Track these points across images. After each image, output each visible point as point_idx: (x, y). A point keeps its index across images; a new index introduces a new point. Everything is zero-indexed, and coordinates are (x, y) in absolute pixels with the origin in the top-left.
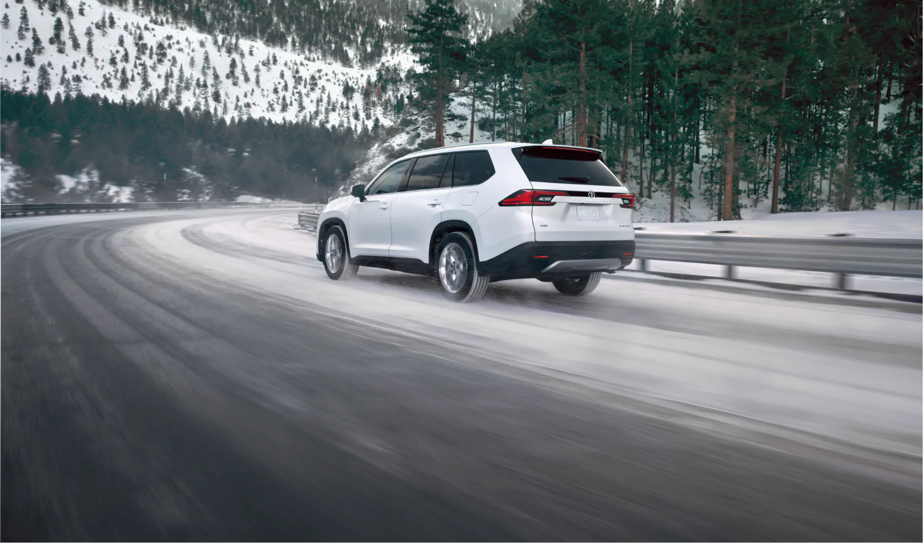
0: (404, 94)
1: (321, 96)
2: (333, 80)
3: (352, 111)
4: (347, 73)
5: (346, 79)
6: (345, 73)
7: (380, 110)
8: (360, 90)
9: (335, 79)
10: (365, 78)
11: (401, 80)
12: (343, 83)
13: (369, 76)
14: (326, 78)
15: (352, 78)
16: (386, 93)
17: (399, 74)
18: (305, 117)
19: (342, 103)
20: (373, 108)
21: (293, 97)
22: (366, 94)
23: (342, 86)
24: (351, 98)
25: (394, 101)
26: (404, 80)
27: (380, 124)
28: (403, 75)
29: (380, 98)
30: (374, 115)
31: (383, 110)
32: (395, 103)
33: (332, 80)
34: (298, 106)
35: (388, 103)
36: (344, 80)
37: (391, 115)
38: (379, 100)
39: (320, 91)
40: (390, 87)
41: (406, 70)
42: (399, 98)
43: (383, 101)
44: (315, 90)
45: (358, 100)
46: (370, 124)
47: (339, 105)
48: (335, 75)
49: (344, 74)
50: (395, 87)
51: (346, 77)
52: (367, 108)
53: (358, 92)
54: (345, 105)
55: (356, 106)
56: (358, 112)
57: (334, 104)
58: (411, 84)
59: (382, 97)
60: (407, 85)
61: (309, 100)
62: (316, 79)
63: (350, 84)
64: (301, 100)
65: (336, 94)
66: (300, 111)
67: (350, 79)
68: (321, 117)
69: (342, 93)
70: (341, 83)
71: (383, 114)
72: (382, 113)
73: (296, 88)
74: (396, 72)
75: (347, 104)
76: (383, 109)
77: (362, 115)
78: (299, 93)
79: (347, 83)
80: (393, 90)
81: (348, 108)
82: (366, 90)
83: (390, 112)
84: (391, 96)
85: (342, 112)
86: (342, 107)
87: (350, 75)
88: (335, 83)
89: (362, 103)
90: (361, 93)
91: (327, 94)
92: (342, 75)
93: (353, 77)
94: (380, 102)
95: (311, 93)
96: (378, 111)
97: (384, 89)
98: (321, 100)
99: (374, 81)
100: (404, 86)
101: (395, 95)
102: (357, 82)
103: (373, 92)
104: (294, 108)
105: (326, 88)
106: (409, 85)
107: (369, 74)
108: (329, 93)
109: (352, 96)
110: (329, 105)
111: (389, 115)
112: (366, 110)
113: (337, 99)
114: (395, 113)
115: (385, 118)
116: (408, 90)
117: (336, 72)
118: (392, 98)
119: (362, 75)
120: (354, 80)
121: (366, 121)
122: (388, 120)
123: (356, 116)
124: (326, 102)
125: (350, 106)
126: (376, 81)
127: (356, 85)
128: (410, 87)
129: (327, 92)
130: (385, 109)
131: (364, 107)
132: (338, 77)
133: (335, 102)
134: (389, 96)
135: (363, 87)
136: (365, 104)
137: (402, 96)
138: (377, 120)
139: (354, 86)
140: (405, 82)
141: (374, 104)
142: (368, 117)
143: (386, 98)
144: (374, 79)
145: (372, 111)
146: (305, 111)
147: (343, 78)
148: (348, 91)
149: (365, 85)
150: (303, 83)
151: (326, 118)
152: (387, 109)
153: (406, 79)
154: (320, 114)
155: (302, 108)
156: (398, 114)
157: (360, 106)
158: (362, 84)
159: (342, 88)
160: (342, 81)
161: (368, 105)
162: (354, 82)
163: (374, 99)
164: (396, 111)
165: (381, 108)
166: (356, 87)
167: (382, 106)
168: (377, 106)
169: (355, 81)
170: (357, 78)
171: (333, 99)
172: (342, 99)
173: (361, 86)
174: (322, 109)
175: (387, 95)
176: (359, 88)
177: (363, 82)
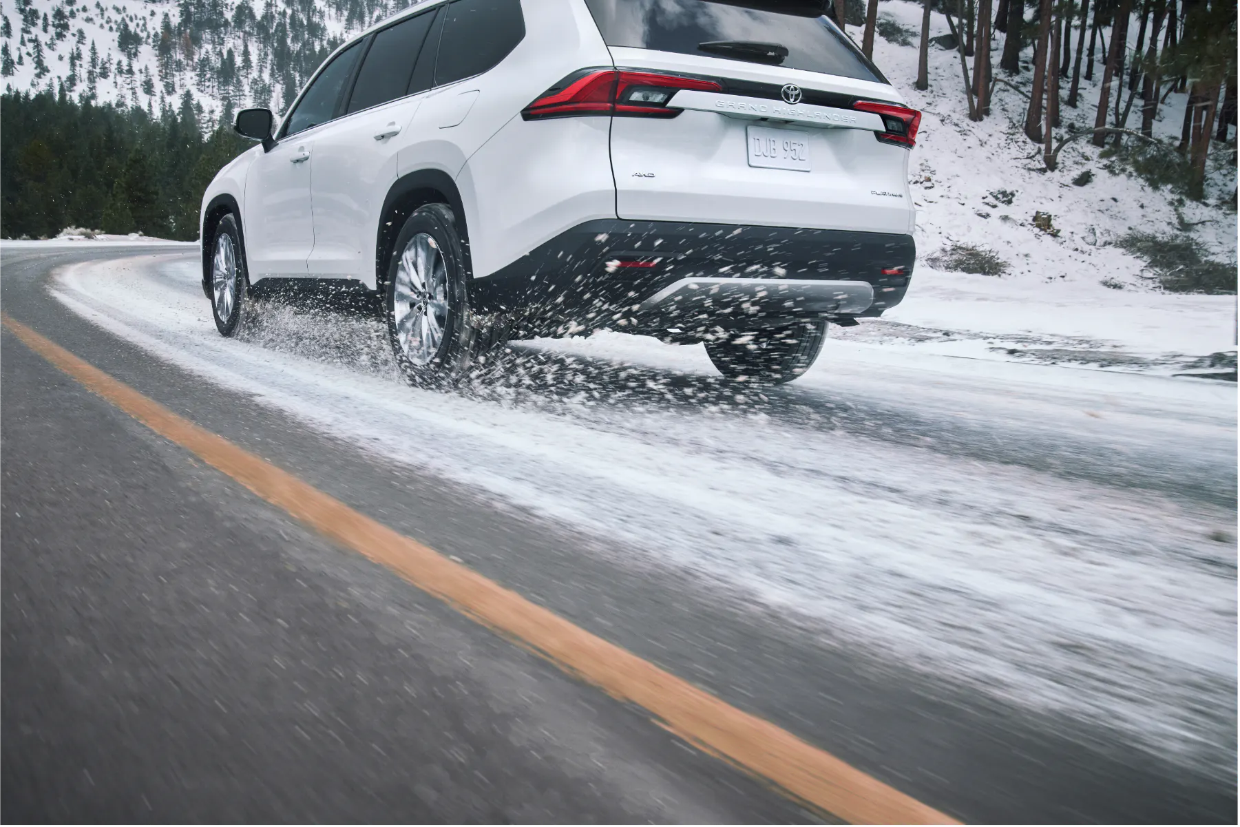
0: (233, 50)
1: (78, 49)
2: (98, 21)
3: (139, 78)
4: (124, 8)
5: (123, 20)
6: (121, 8)
7: (192, 78)
8: (150, 41)
9: (103, 18)
10: (159, 19)
11: (226, 23)
12: (119, 25)
13: (166, 15)
14: (84, 15)
15: (134, 17)
16: (200, 47)
17: (221, 13)
18: (51, 86)
19: (119, 63)
20: (177, 74)
21: (23, 48)
22: (164, 47)
23: (117, 31)
24: (135, 55)
25: (216, 62)
26: (233, 24)
27: (194, 102)
28: (229, 15)
29: (189, 56)
30: (181, 86)
31: (197, 78)
32: (219, 65)
33: (95, 19)
34: (34, 65)
35: (205, 66)
36: (119, 20)
37: (213, 87)
38: (188, 59)
39: (76, 39)
40: (207, 35)
41: (234, 7)
42: (225, 57)
43: (196, 60)
44: (65, 36)
45: (148, 57)
46: (176, 102)
47: (113, 68)
48: (102, 10)
49: (117, 10)
50: (216, 37)
51: (124, 15)
52: (166, 73)
53: (147, 43)
54: (125, 68)
55: (146, 68)
56: (150, 79)
57: (104, 64)
58: (245, 32)
59: (193, 53)
60: (238, 34)
61: (55, 55)
62: (66, 17)
63: (132, 27)
64: (39, 56)
65: (106, 43)
66: (38, 76)
67: (131, 19)
68: (81, 87)
69: (116, 44)
70: (115, 27)
71: (198, 85)
72: (195, 83)
73: (29, 32)
74: (215, 10)
75: (130, 65)
76: (197, 75)
77: (159, 86)
78: (35, 41)
79: (126, 26)
80: (213, 42)
81: (130, 72)
82: (163, 40)
83: (209, 81)
84: (211, 53)
85: (120, 80)
86: (120, 72)
87: (130, 12)
88: (102, 26)
89: (157, 64)
90: (154, 46)
91: (89, 46)
92: (114, 11)
93: (136, 16)
94: (190, 63)
95: (57, 42)
96: (188, 79)
97: (196, 41)
98: (79, 56)
99: (177, 25)
100: (233, 36)
101: (218, 50)
102: (144, 25)
103: (175, 43)
104: (29, 68)
105: (86, 34)
106: (242, 34)
107: (166, 11)
108: (93, 44)
109: (137, 50)
110: (94, 67)
111: (208, 87)
112: (166, 78)
113: (109, 55)
114: (219, 83)
115: (202, 91)
116: (240, 42)
117: (103, 5)
118: (213, 58)
119: (153, 14)
120: (138, 21)
121: (165, 95)
122: (207, 95)
123: (148, 88)
124: (90, 60)
125: (135, 68)
126: (179, 24)
127: (142, 31)
128: (244, 37)
129: (88, 42)
130: (201, 75)
131: (160, 71)
132: (106, 14)
133: (105, 60)
134: (207, 52)
135: (156, 35)
136: (162, 65)
137: (230, 52)
138: (188, 96)
139: (138, 31)
140: (234, 27)
141: (180, 67)
142: (170, 89)
143: (202, 56)
144: (176, 20)
145: (176, 79)
146: (48, 75)
147: (117, 17)
148: (128, 41)
149: (159, 31)
150: (40, 22)
151: (91, 89)
152: (205, 75)
153: (235, 21)
154: (78, 82)
155: (42, 69)
156: (224, 86)
157: (154, 70)
158: (154, 29)
159: (116, 35)
160: (116, 22)
161: (168, 67)
162: (138, 25)
163: (178, 55)
164: (221, 80)
165: (193, 74)
166: (144, 35)
167: (194, 69)
168: (185, 69)
169: (141, 23)
170: (144, 18)
171: (102, 55)
172: (118, 56)
173: (152, 33)
174: (82, 72)
175: (203, 51)
176: (148, 37)
177: (156, 25)
